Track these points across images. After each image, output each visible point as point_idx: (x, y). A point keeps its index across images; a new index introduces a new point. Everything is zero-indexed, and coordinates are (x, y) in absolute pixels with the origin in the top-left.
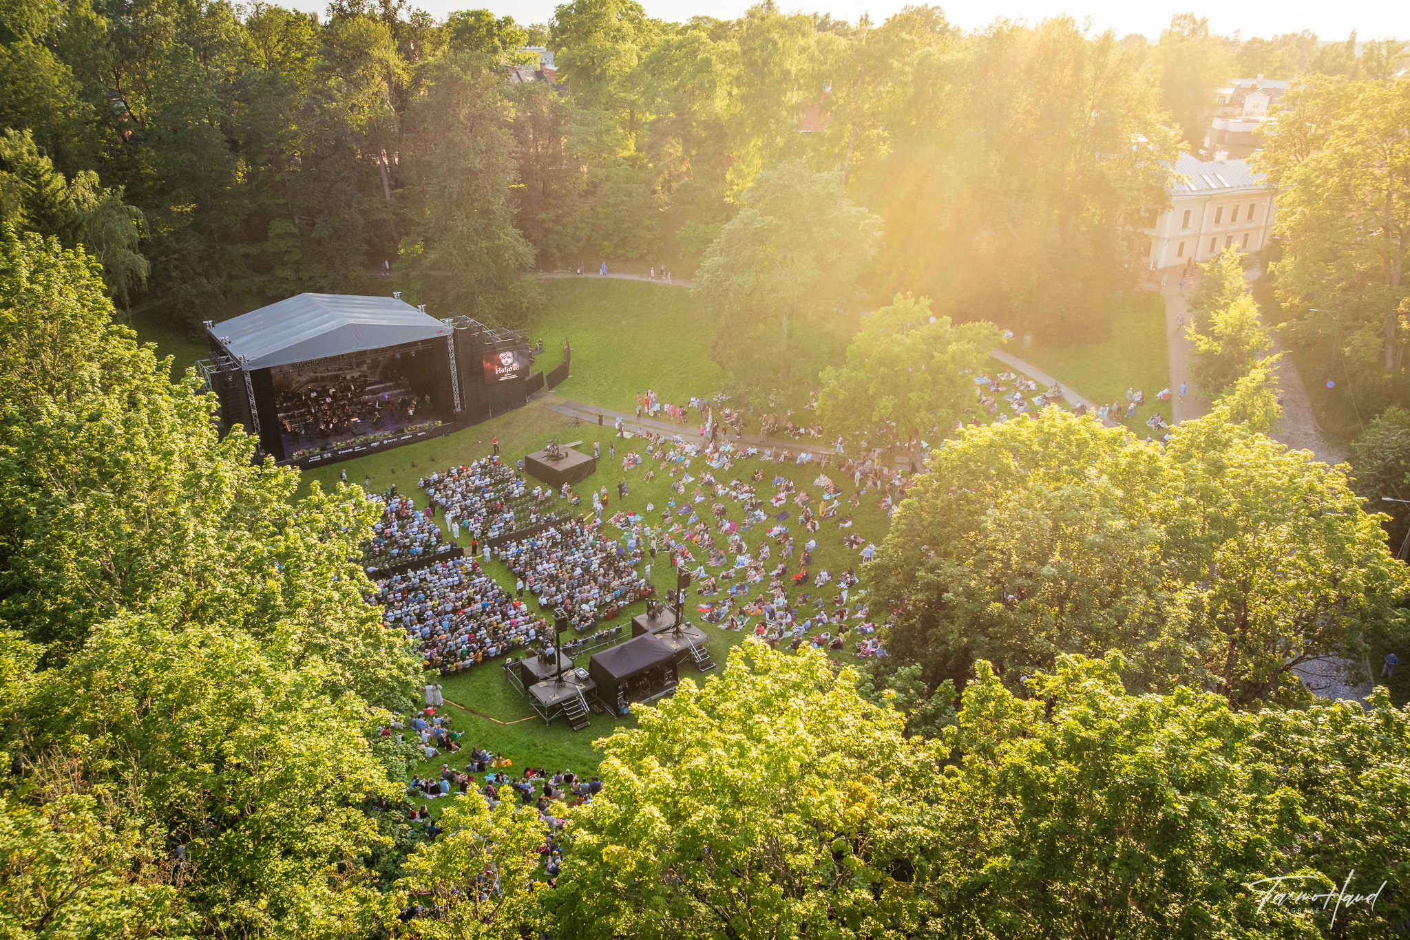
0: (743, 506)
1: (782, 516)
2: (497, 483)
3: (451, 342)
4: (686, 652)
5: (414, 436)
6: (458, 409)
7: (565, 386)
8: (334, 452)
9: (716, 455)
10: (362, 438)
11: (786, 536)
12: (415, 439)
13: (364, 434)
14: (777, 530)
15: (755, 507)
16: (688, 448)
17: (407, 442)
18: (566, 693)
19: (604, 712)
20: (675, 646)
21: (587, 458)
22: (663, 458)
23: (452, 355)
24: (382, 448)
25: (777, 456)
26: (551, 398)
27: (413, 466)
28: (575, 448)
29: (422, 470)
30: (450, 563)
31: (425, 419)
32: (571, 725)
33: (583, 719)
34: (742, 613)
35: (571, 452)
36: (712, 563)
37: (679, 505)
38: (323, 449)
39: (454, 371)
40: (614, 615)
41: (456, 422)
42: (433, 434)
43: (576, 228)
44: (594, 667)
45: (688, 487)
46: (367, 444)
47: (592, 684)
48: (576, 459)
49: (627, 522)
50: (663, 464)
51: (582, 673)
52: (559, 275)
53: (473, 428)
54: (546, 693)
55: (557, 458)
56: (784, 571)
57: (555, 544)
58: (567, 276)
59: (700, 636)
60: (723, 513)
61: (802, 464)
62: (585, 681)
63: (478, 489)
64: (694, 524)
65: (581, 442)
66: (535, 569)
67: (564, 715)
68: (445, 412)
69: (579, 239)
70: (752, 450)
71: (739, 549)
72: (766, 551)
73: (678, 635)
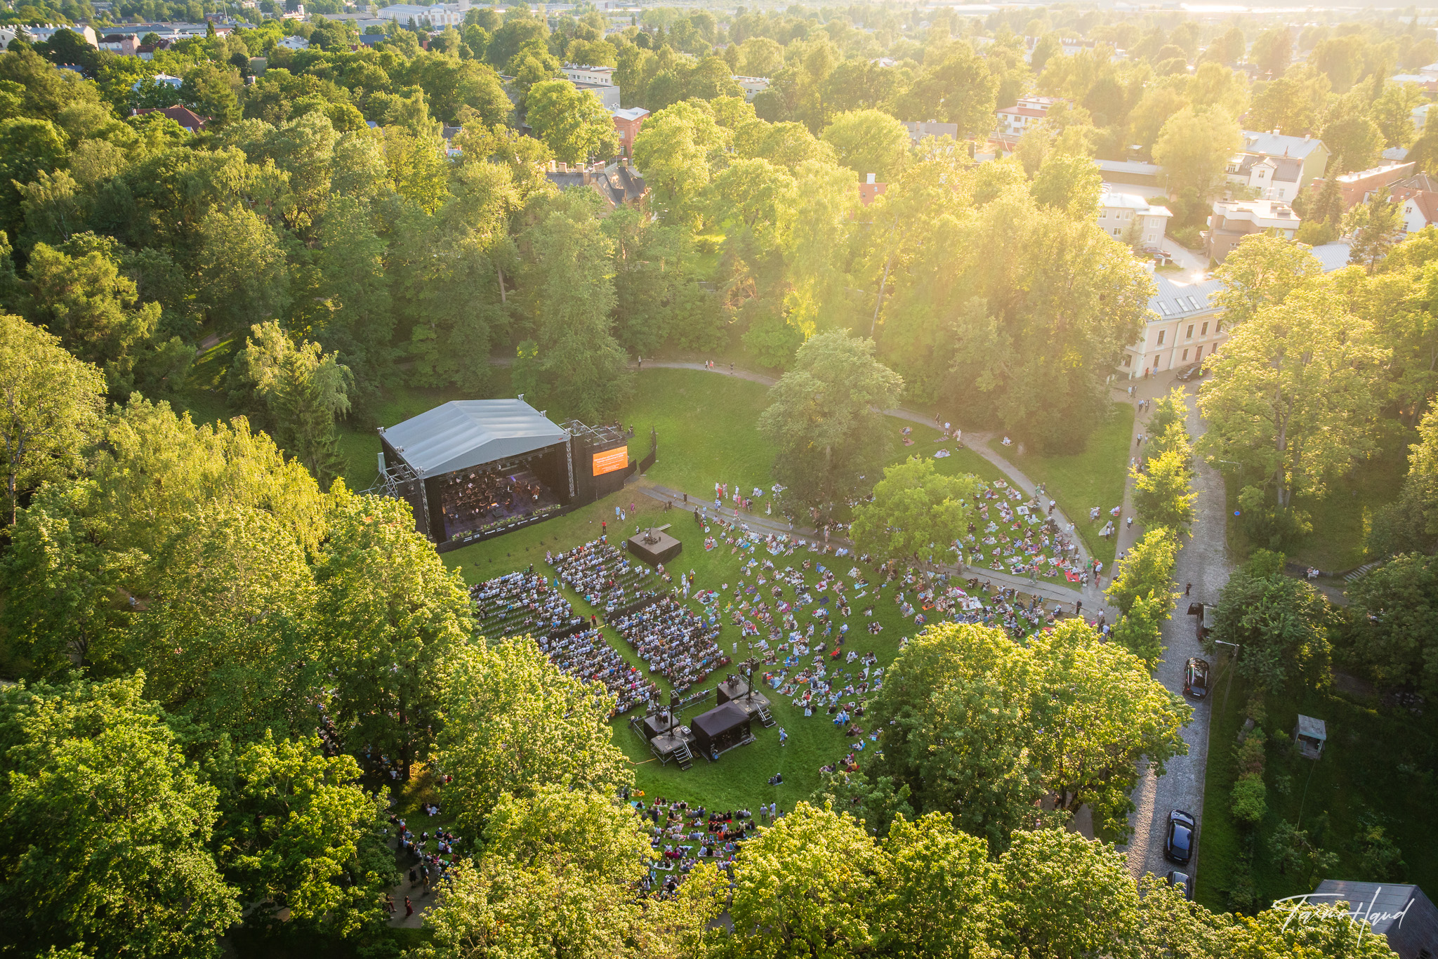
0: (795, 590)
1: (823, 600)
2: (608, 562)
3: (569, 445)
4: (755, 713)
5: (540, 517)
6: (573, 495)
7: (653, 471)
8: (482, 534)
9: (774, 544)
10: (502, 520)
11: (827, 619)
12: (541, 520)
13: (502, 517)
14: (820, 612)
15: (804, 591)
16: (753, 536)
17: (535, 522)
18: (676, 744)
19: (702, 757)
20: (748, 710)
21: (676, 542)
22: (733, 545)
23: (569, 456)
24: (517, 528)
25: (821, 548)
26: (644, 482)
27: (543, 544)
28: (664, 531)
29: (550, 549)
30: (582, 634)
31: (547, 502)
32: (680, 766)
33: (687, 763)
34: (795, 682)
35: (663, 536)
36: (772, 637)
37: (746, 586)
38: (474, 532)
39: (570, 467)
40: (702, 680)
41: (570, 505)
42: (554, 514)
43: (659, 328)
44: (694, 726)
45: (753, 570)
46: (505, 526)
47: (693, 738)
48: (667, 543)
49: (708, 598)
50: (734, 550)
51: (686, 730)
53: (584, 508)
54: (663, 744)
55: (650, 541)
56: (824, 648)
57: (656, 618)
59: (765, 702)
60: (779, 594)
61: (840, 557)
62: (688, 735)
63: (593, 567)
64: (758, 603)
65: (668, 526)
66: (642, 639)
67: (675, 760)
68: (562, 497)
69: (661, 336)
70: (802, 542)
71: (792, 626)
72: (811, 630)
73: (750, 700)
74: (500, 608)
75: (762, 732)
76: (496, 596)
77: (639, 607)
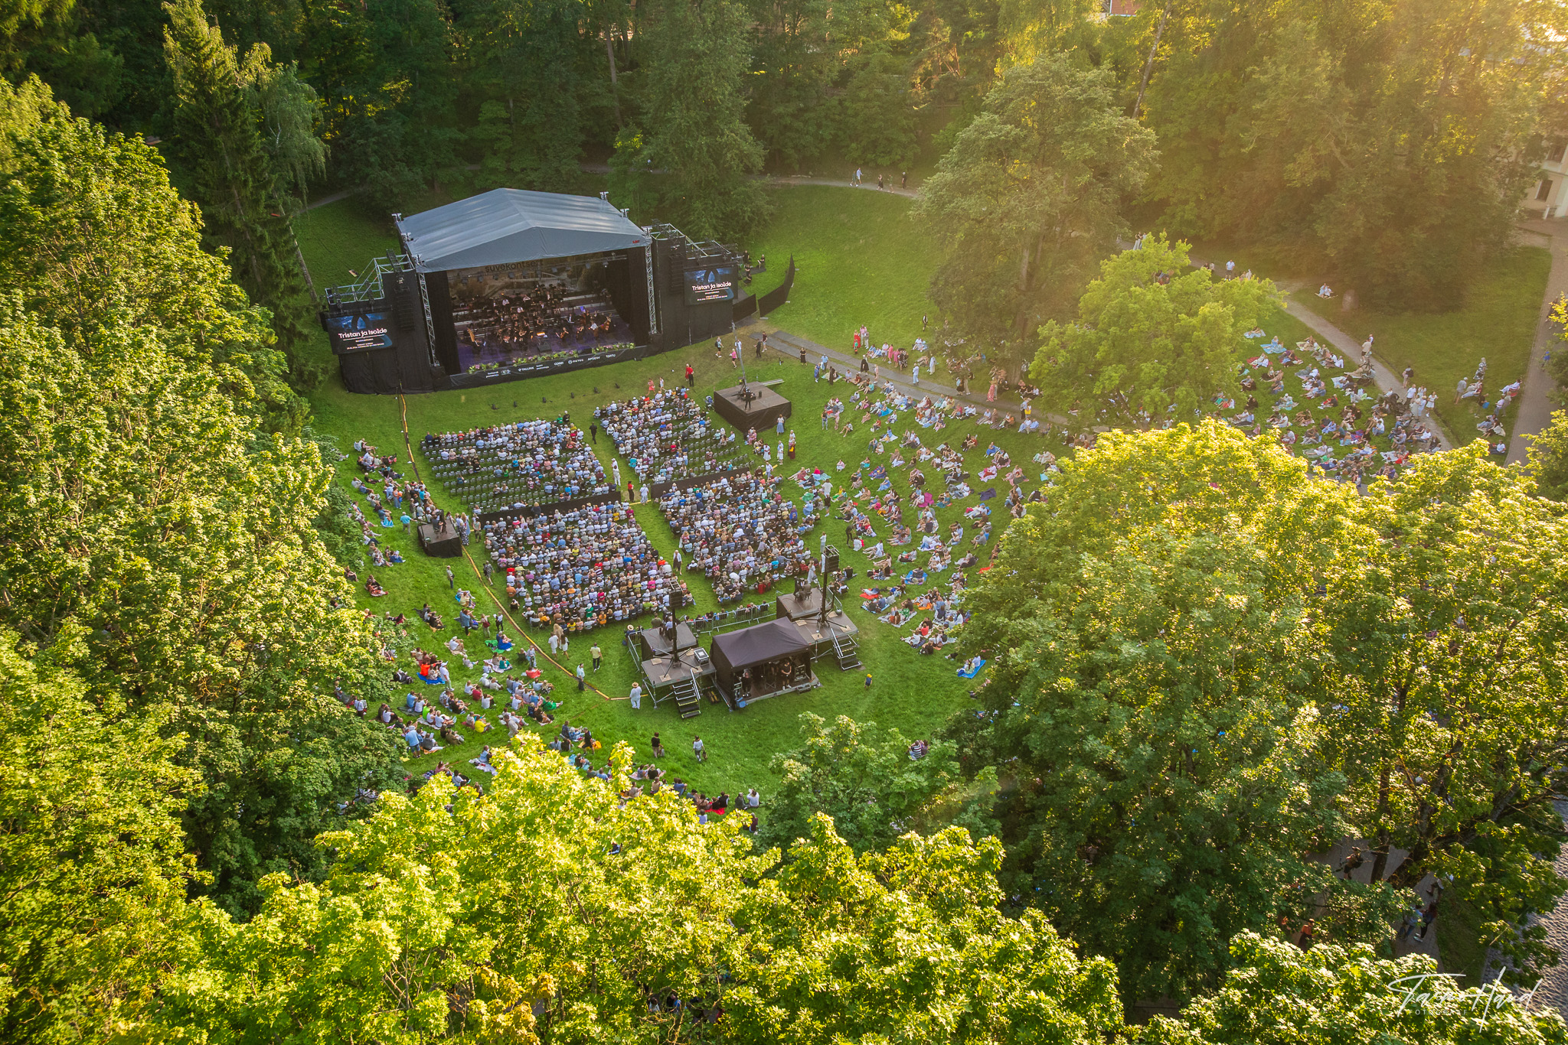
0: (945, 476)
1: (987, 494)
2: (679, 420)
3: (648, 254)
4: (827, 645)
5: (603, 357)
6: (654, 331)
7: (779, 314)
8: (513, 369)
9: (928, 412)
10: (545, 356)
11: (985, 519)
12: (603, 362)
13: (549, 351)
14: (977, 510)
15: (959, 479)
16: (899, 400)
17: (595, 364)
18: (680, 675)
19: (720, 701)
20: (816, 637)
21: (784, 401)
22: (867, 410)
23: (649, 270)
24: (567, 368)
25: (997, 420)
26: (762, 325)
27: (596, 391)
28: (773, 387)
29: (604, 397)
30: (604, 508)
31: (618, 339)
32: (680, 711)
33: (694, 707)
34: (910, 606)
35: (766, 392)
36: (894, 541)
37: (873, 468)
38: (502, 364)
39: (651, 288)
40: (764, 589)
41: (650, 346)
42: (623, 357)
43: (819, 126)
44: (715, 650)
45: (888, 447)
46: (550, 362)
47: (711, 669)
48: (770, 400)
49: (812, 480)
50: (866, 416)
51: (702, 654)
52: (796, 181)
53: (669, 353)
54: (658, 672)
55: (748, 398)
56: (972, 562)
57: (724, 498)
58: (805, 182)
59: (848, 627)
60: (919, 482)
61: (1025, 432)
62: (704, 664)
63: (657, 425)
64: (885, 492)
65: (781, 381)
66: (692, 525)
67: (673, 702)
68: (639, 333)
69: (822, 140)
70: (970, 410)
71: (929, 528)
72: (958, 534)
73: (823, 623)
74: (500, 462)
75: (834, 677)
76: (501, 447)
77: (701, 482)
